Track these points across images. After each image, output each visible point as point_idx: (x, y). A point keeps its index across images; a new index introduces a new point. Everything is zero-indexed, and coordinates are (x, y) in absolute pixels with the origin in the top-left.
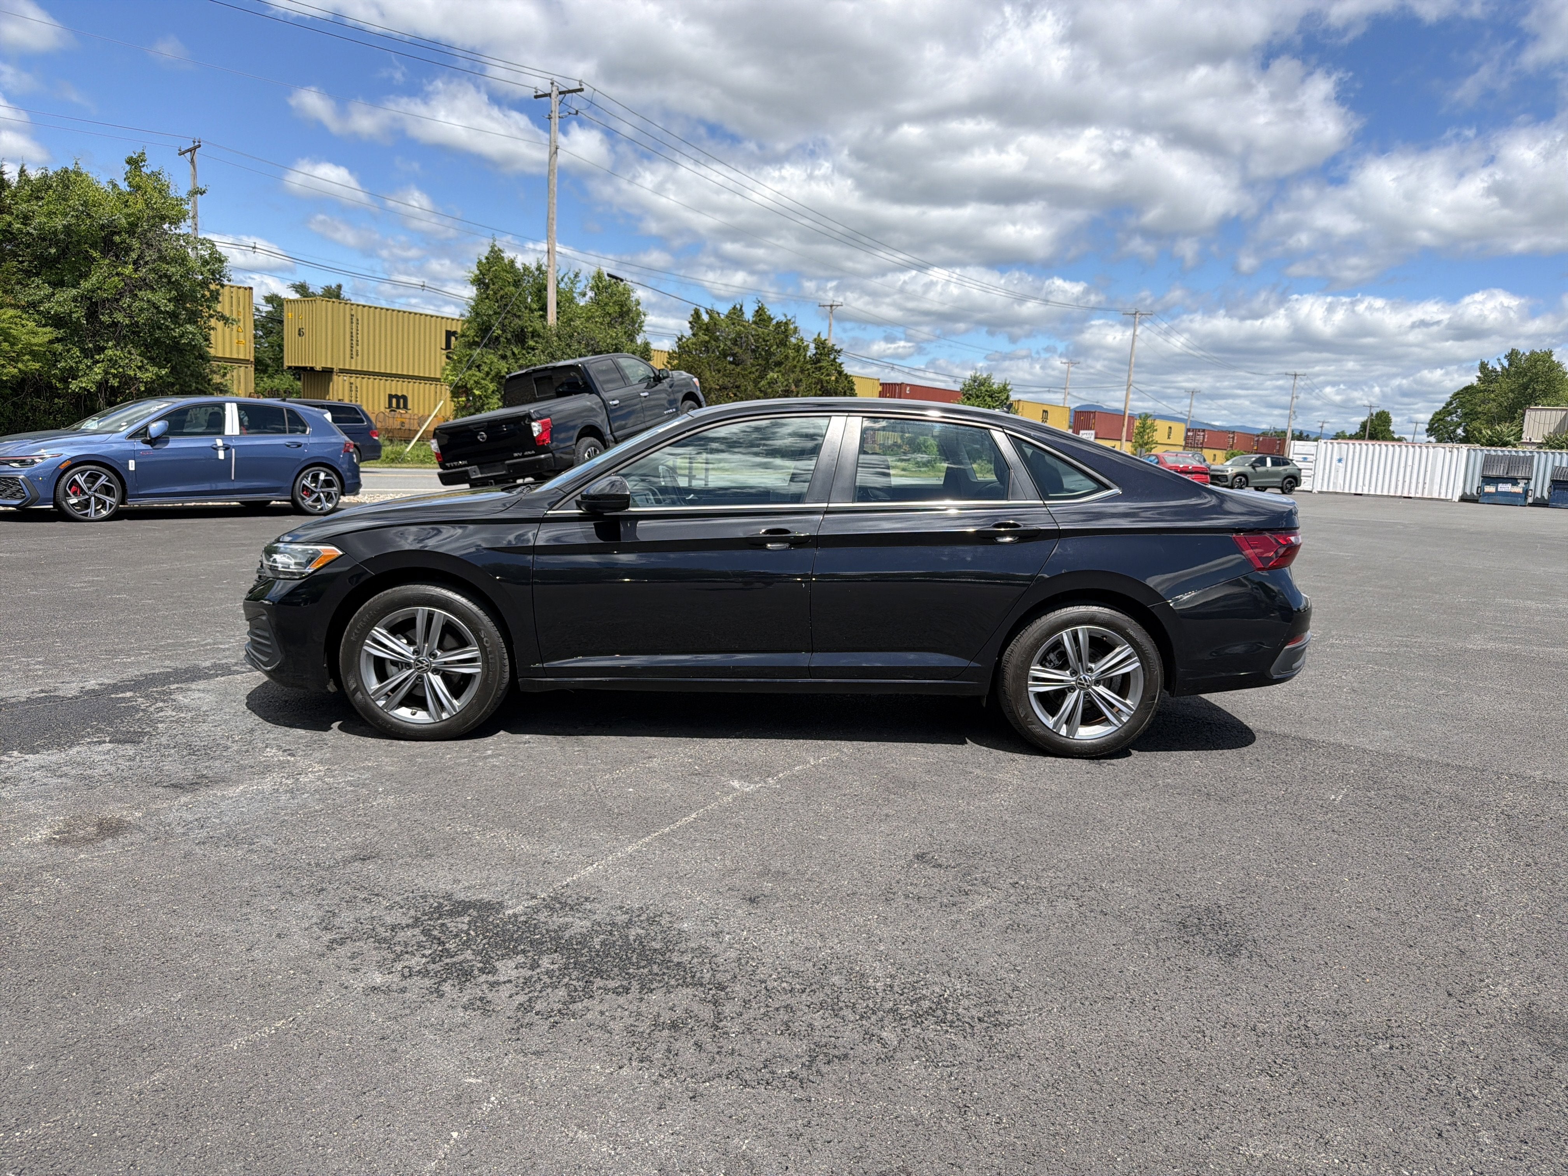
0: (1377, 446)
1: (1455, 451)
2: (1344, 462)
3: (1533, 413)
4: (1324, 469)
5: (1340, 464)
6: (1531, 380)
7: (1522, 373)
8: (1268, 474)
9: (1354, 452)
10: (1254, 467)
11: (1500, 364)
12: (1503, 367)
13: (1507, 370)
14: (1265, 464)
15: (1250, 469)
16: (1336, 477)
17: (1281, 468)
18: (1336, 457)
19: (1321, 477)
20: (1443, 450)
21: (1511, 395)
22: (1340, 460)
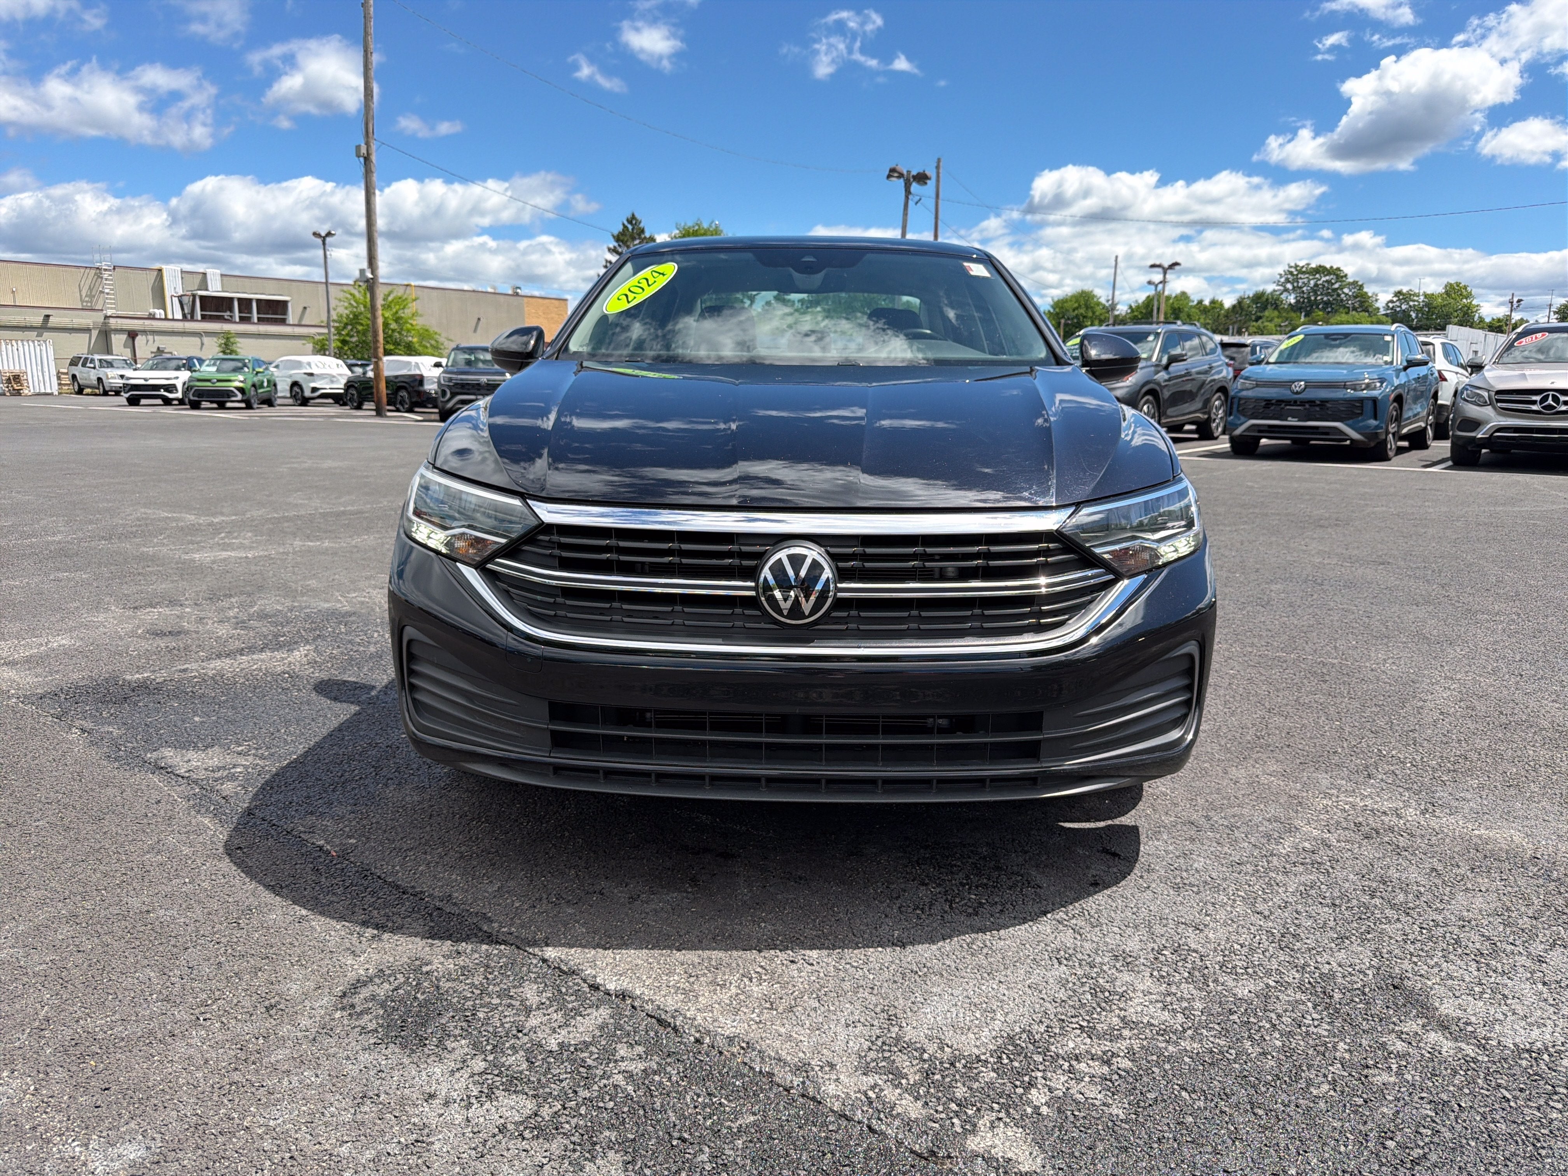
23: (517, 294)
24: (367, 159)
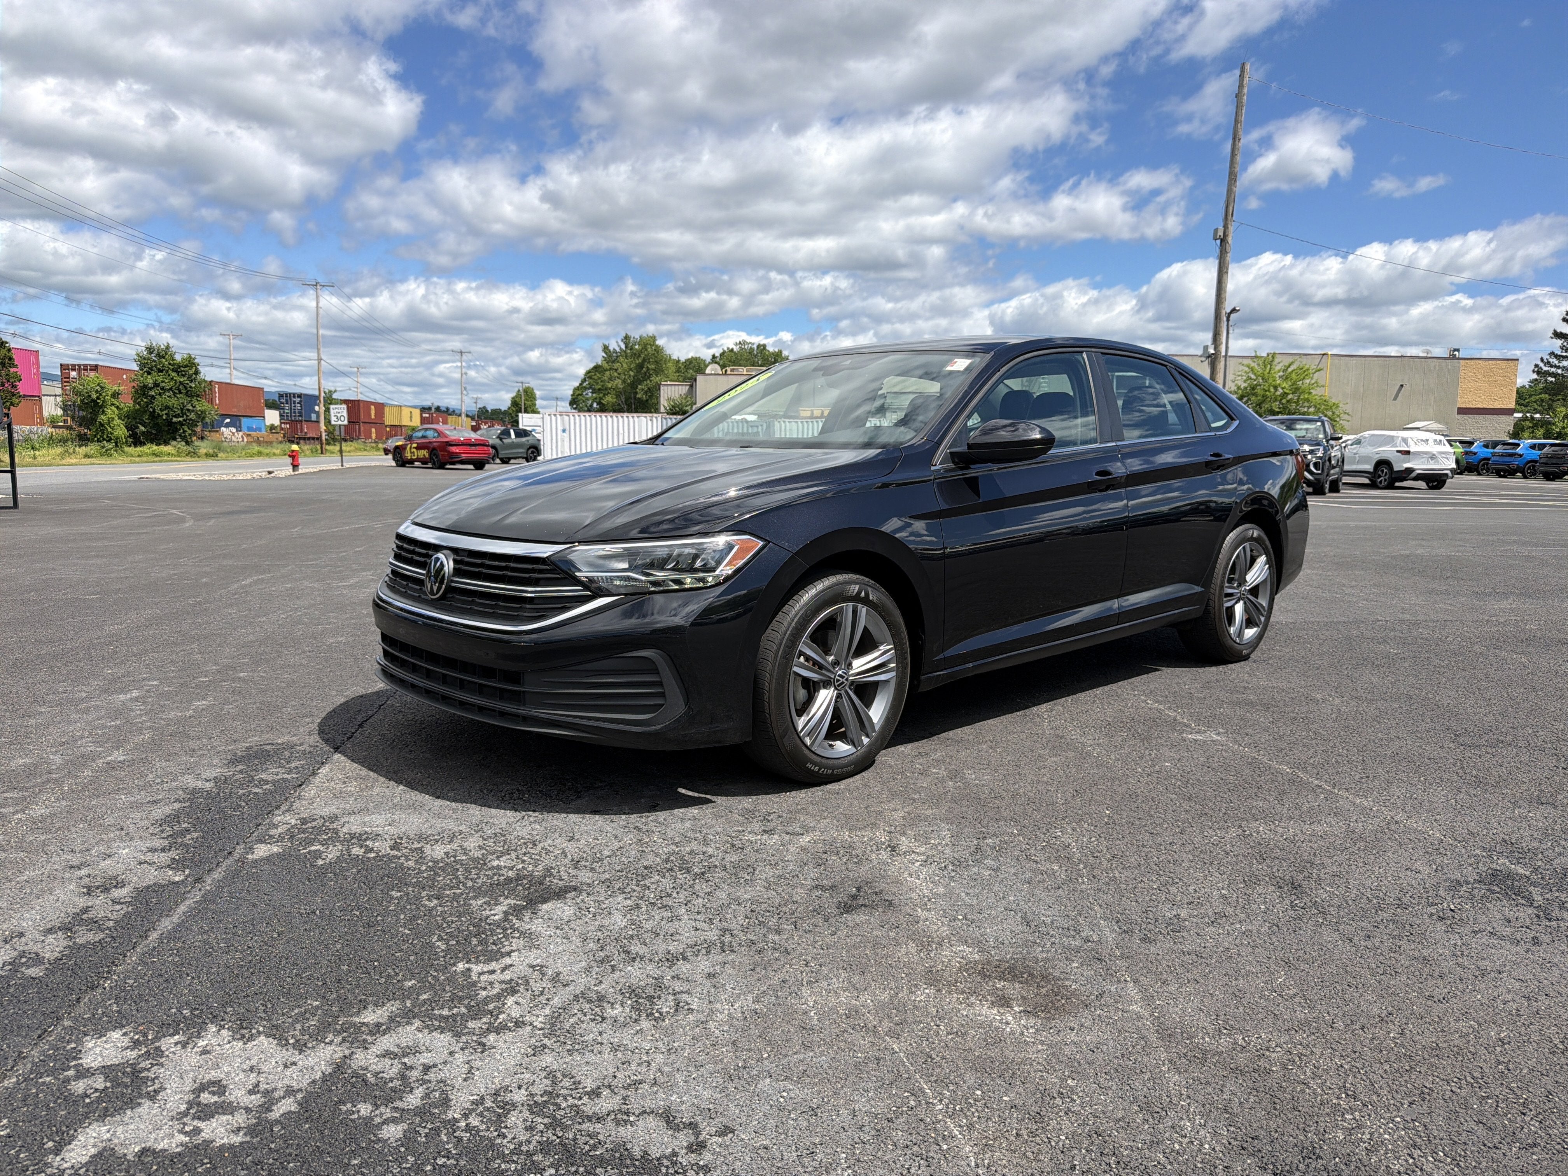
0: (593, 417)
1: (654, 419)
2: (567, 432)
3: (666, 388)
4: (552, 439)
5: (565, 434)
6: (644, 360)
7: (636, 355)
8: (514, 446)
9: (575, 423)
10: (501, 439)
11: (619, 346)
12: (621, 349)
13: (625, 352)
14: (509, 435)
15: (498, 441)
16: (563, 446)
17: (524, 439)
18: (560, 428)
19: (550, 447)
20: (644, 419)
21: (632, 373)
22: (564, 431)
23: (1454, 357)
24: (1223, 240)
